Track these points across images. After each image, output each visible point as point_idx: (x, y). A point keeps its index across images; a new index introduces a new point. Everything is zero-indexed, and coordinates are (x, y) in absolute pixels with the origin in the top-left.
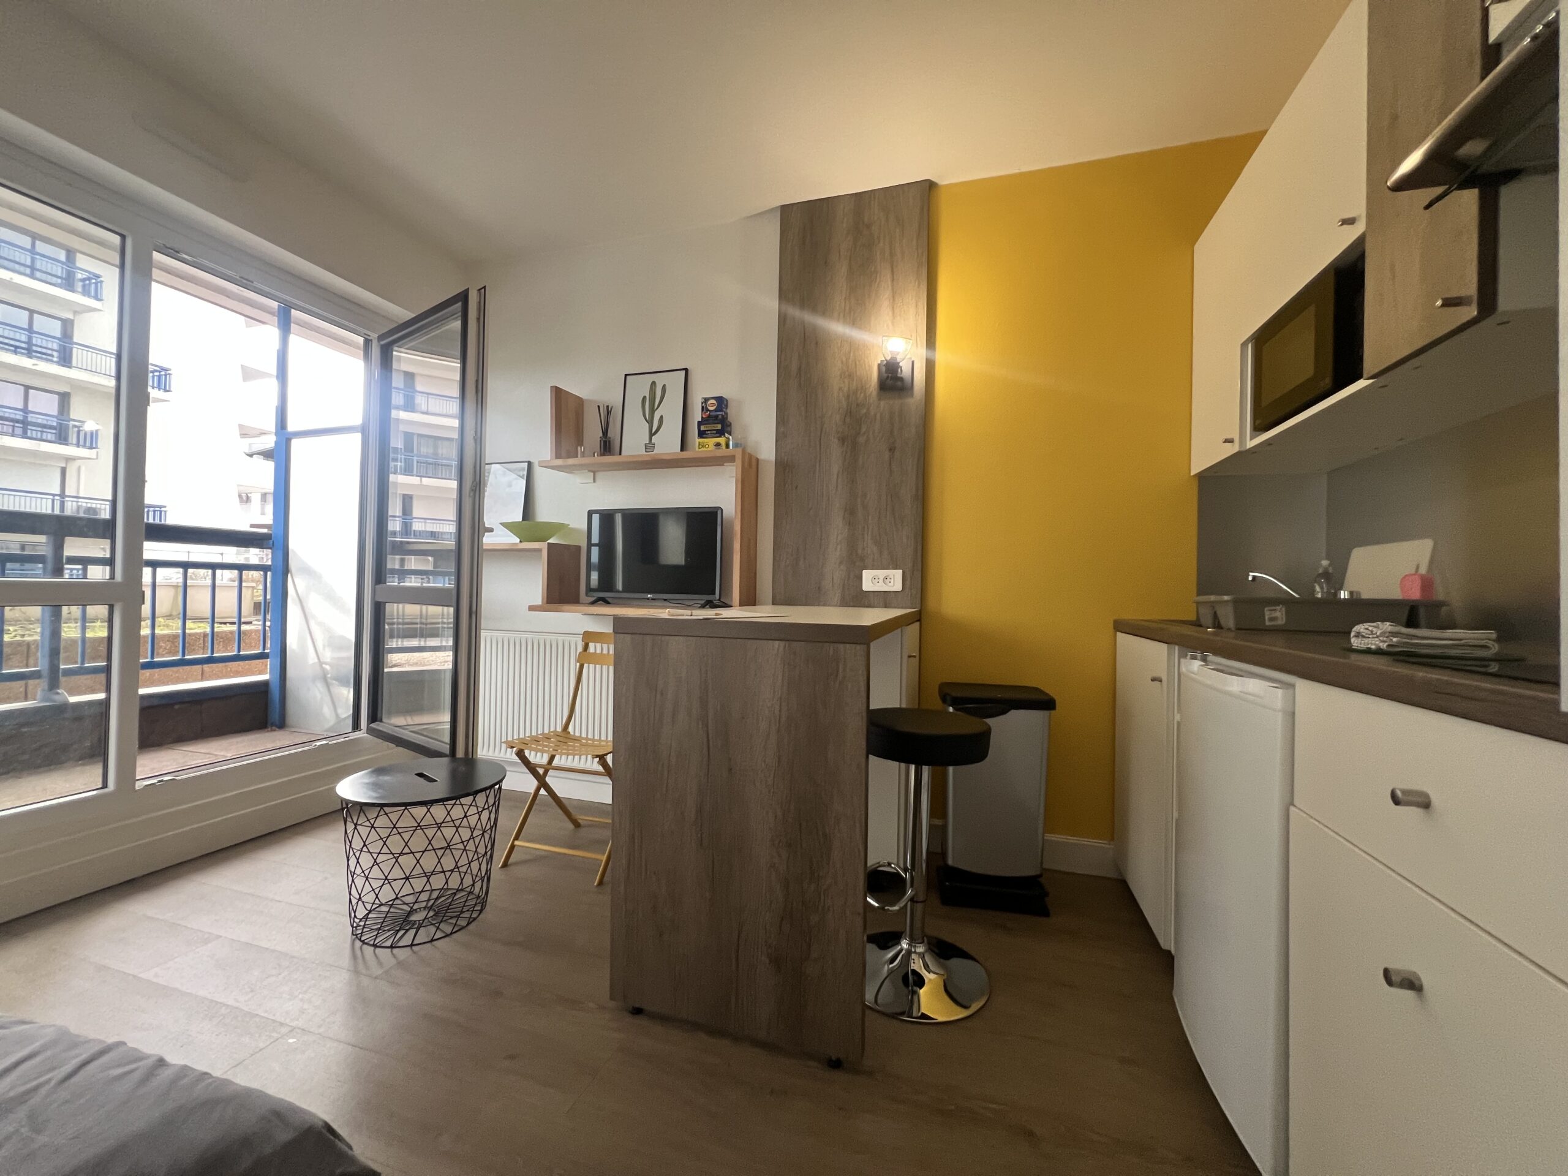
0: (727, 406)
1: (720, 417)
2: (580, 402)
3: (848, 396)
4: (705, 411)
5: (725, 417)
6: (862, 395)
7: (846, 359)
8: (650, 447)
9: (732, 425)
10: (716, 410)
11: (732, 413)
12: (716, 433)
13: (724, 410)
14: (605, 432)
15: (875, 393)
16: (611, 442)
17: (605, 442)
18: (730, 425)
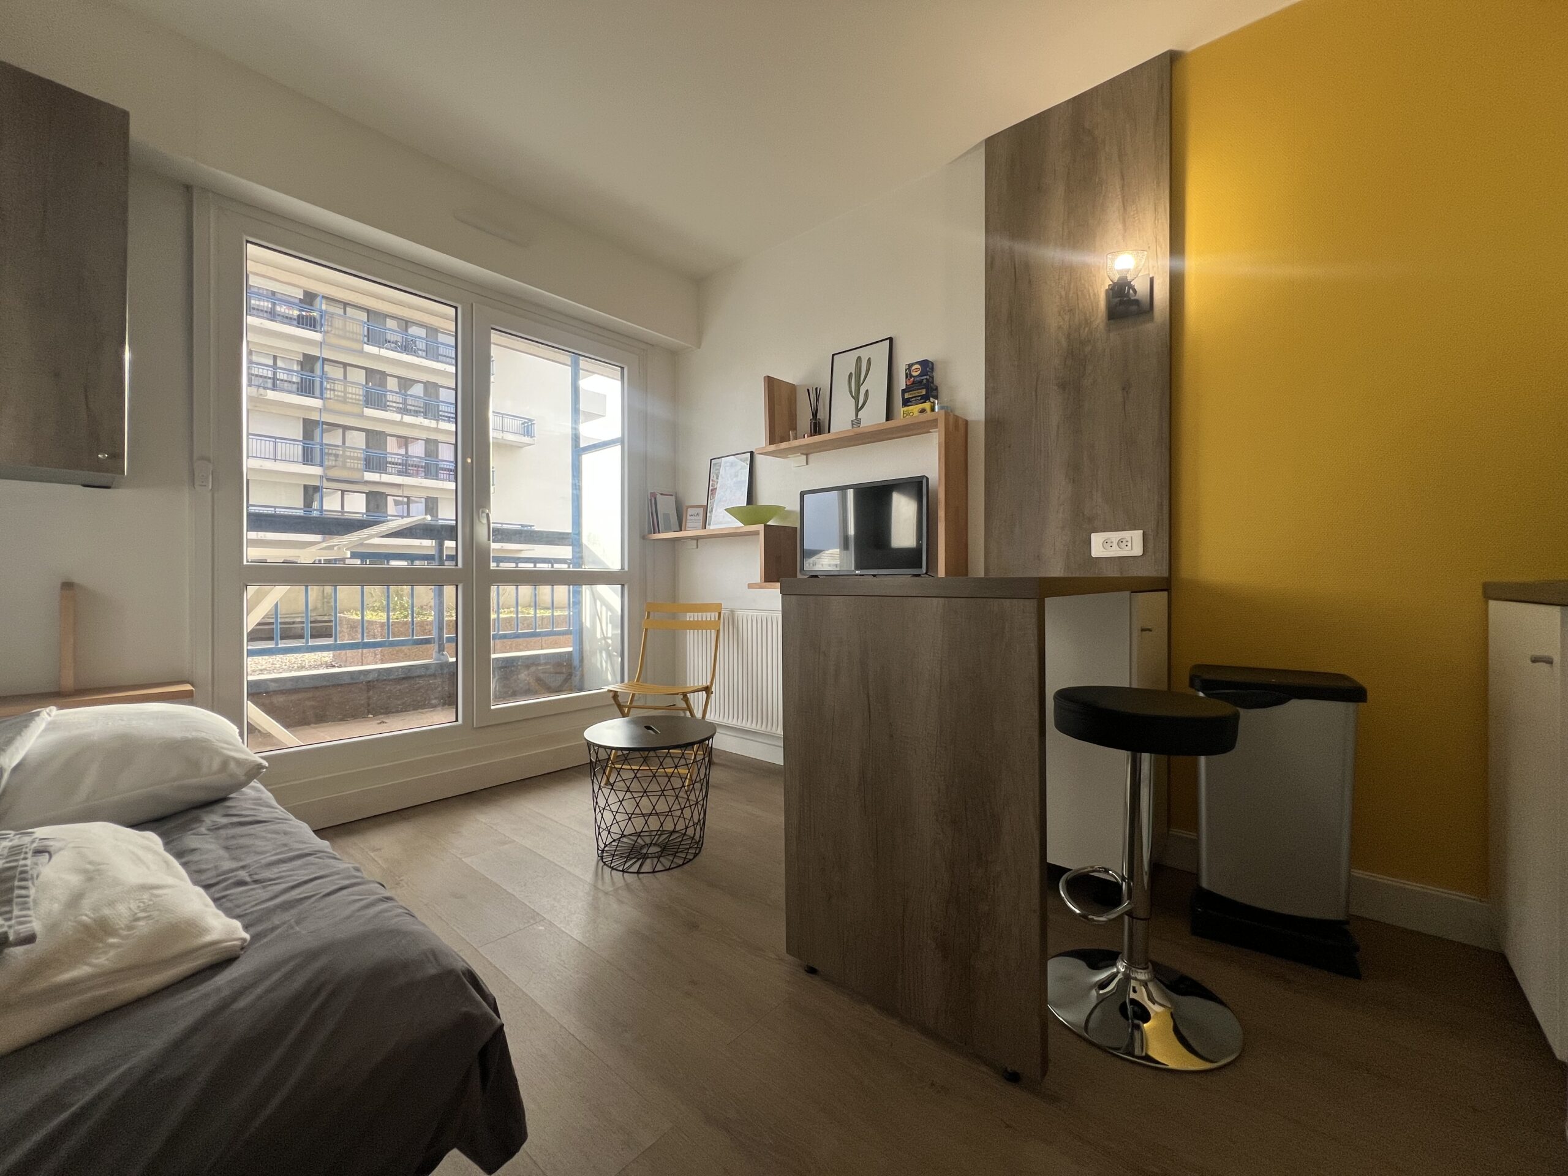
0: (932, 369)
1: (925, 381)
2: (792, 388)
3: (1069, 335)
4: (909, 378)
5: (931, 380)
6: (1087, 329)
7: (1066, 293)
8: (856, 422)
9: (939, 388)
10: (919, 376)
11: (938, 377)
12: (921, 399)
13: (929, 373)
14: (815, 415)
15: (1102, 326)
16: (821, 424)
17: (815, 424)
18: (936, 389)
